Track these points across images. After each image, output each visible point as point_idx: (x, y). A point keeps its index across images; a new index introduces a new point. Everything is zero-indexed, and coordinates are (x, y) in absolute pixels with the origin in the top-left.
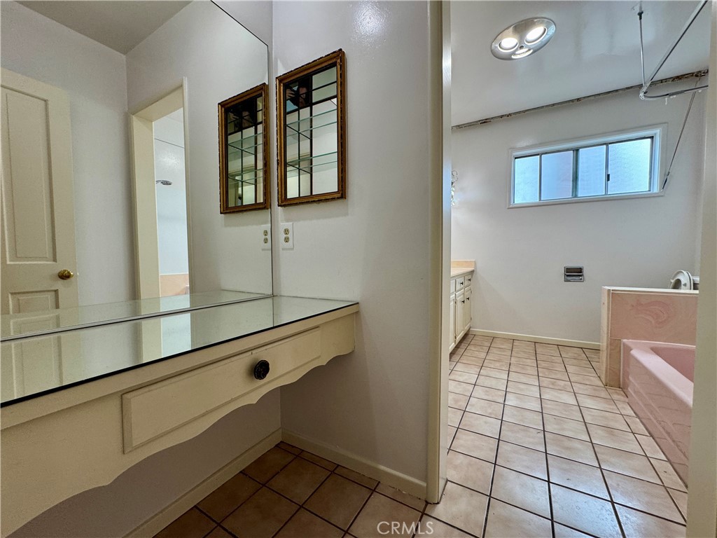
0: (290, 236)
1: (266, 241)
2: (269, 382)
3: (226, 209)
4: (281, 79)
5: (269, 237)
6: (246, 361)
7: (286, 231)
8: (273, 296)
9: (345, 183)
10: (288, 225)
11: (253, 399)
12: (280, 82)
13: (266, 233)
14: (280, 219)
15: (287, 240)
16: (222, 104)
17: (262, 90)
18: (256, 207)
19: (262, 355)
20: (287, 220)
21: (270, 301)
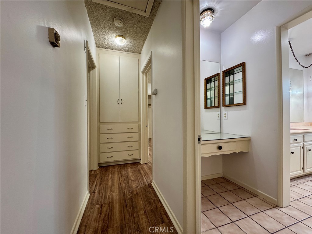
0: (226, 115)
1: (218, 117)
2: (222, 152)
3: (206, 107)
4: (224, 71)
5: (219, 116)
6: (216, 145)
7: (225, 114)
8: (221, 133)
9: (245, 101)
10: (226, 112)
11: (218, 154)
12: (224, 72)
13: (218, 114)
14: (223, 110)
15: (225, 117)
16: (205, 79)
17: (218, 75)
18: (215, 107)
19: (220, 145)
20: (226, 111)
21: (220, 134)
